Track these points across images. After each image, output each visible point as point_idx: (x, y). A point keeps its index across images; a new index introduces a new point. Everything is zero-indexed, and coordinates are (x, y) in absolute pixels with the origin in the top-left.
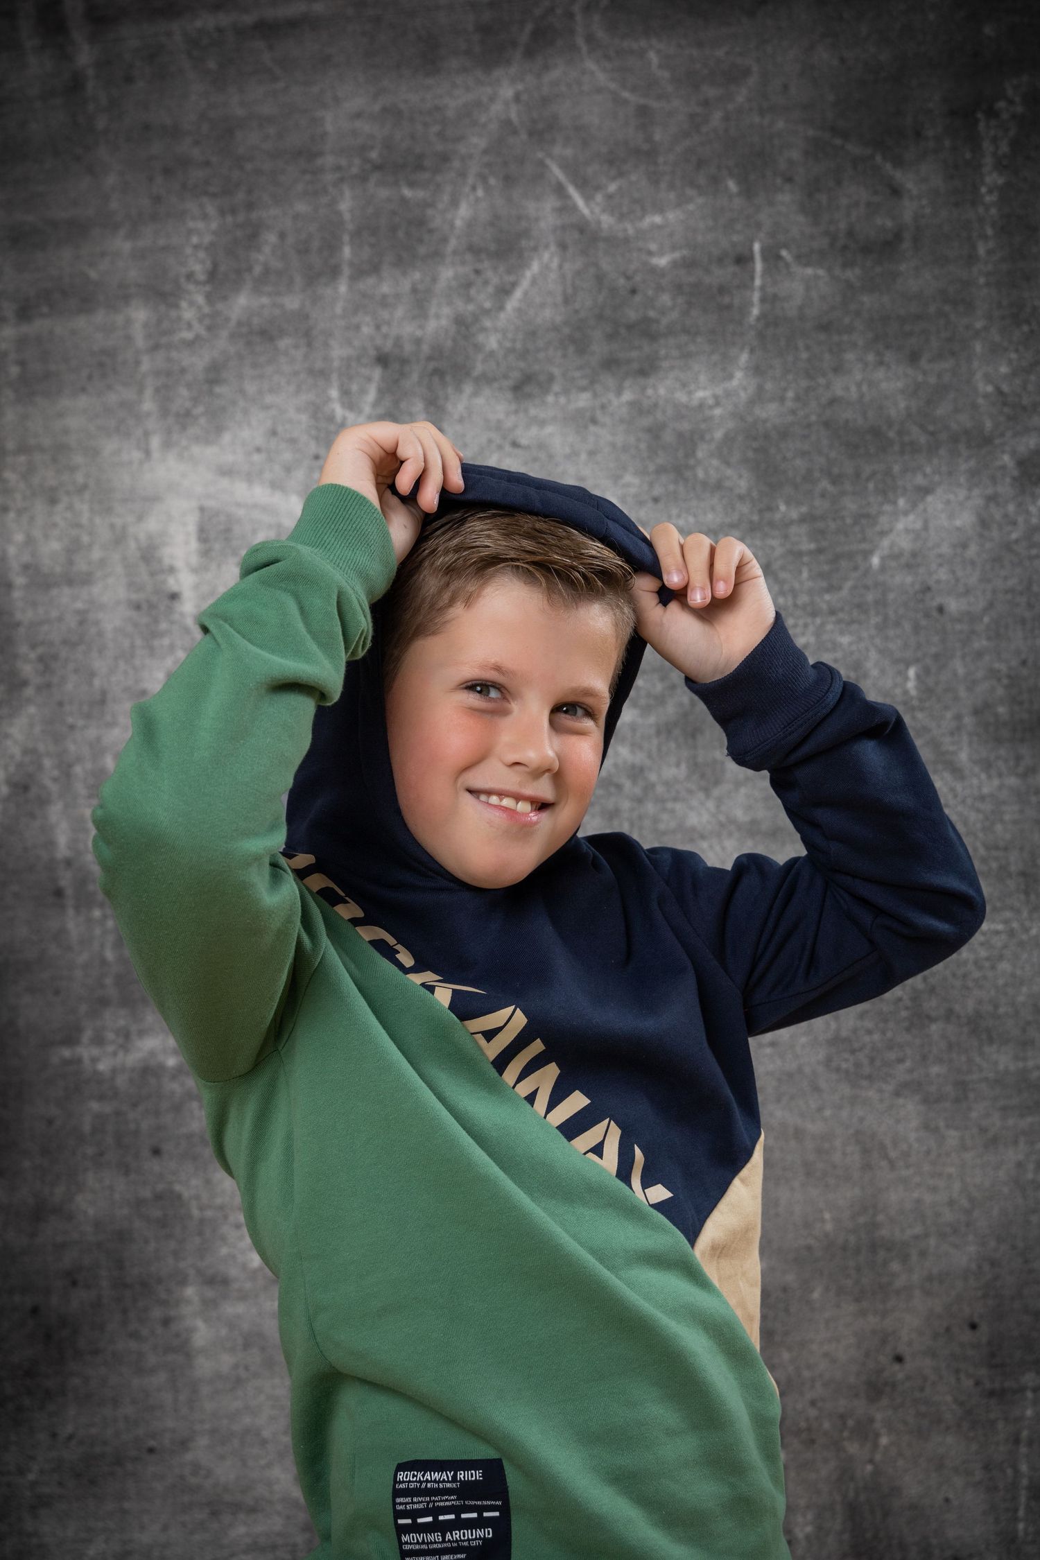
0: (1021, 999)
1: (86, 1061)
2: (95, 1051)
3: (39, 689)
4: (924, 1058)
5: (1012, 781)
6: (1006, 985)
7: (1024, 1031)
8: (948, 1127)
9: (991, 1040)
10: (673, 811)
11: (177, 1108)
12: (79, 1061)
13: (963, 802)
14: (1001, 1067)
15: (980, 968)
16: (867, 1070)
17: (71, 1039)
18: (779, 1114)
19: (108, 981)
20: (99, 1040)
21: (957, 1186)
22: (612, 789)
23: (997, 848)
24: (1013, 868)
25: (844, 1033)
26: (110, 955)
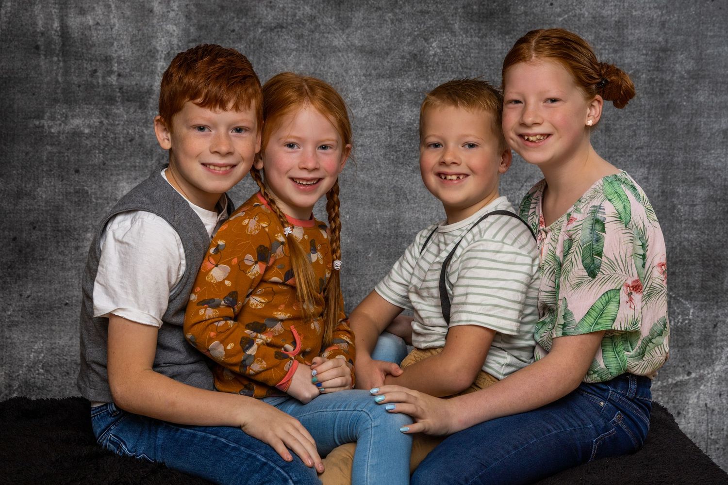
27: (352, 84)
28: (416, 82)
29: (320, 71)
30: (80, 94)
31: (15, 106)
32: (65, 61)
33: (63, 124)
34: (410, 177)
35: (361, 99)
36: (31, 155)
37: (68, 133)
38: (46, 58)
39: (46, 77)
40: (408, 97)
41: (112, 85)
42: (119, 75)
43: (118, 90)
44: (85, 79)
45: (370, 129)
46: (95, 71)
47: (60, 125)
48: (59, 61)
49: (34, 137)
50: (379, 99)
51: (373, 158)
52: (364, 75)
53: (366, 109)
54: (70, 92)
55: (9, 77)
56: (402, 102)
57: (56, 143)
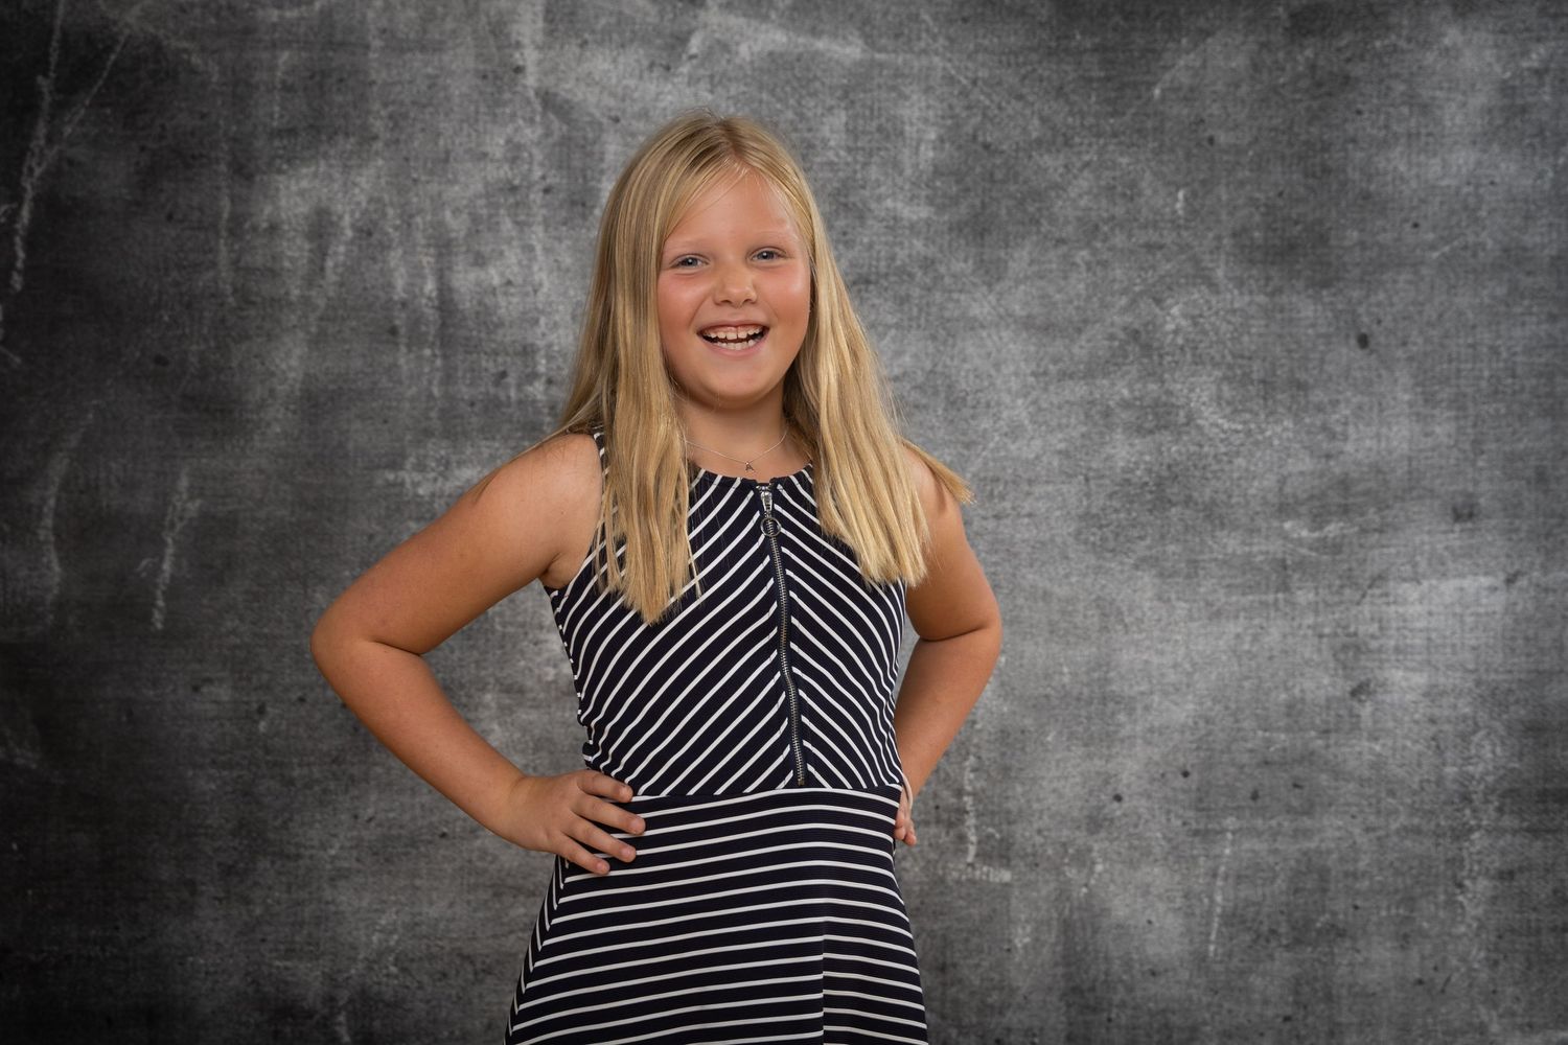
0: (1252, 491)
1: (408, 485)
2: (417, 477)
3: (387, 145)
4: (1163, 537)
5: (1261, 299)
6: (1240, 478)
7: (1252, 520)
8: (1179, 599)
9: (1223, 526)
10: (958, 301)
12: (402, 484)
13: (1217, 313)
14: (1230, 550)
15: (1219, 461)
16: (1111, 544)
17: (395, 464)
18: (1030, 576)
19: (433, 414)
20: (421, 467)
21: (1182, 651)
22: (905, 277)
23: (1242, 357)
24: (1255, 376)
25: (1094, 511)
26: (436, 391)
27: (1009, 391)
28: (1138, 386)
29: (945, 366)
30: (474, 419)
31: (351, 446)
32: (445, 357)
33: (440, 479)
34: (1130, 578)
35: (1026, 422)
36: (378, 539)
37: (450, 496)
38: (410, 351)
39: (409, 387)
40: (1123, 416)
41: (534, 402)
42: (550, 382)
43: (546, 411)
44: (483, 389)
45: (1047, 482)
46: (504, 374)
47: (435, 480)
48: (435, 356)
49: (384, 504)
50: (1064, 421)
51: (1052, 540)
52: (1034, 374)
53: (1037, 443)
54: (455, 417)
55: (340, 388)
56: (1110, 427)
57: (428, 516)
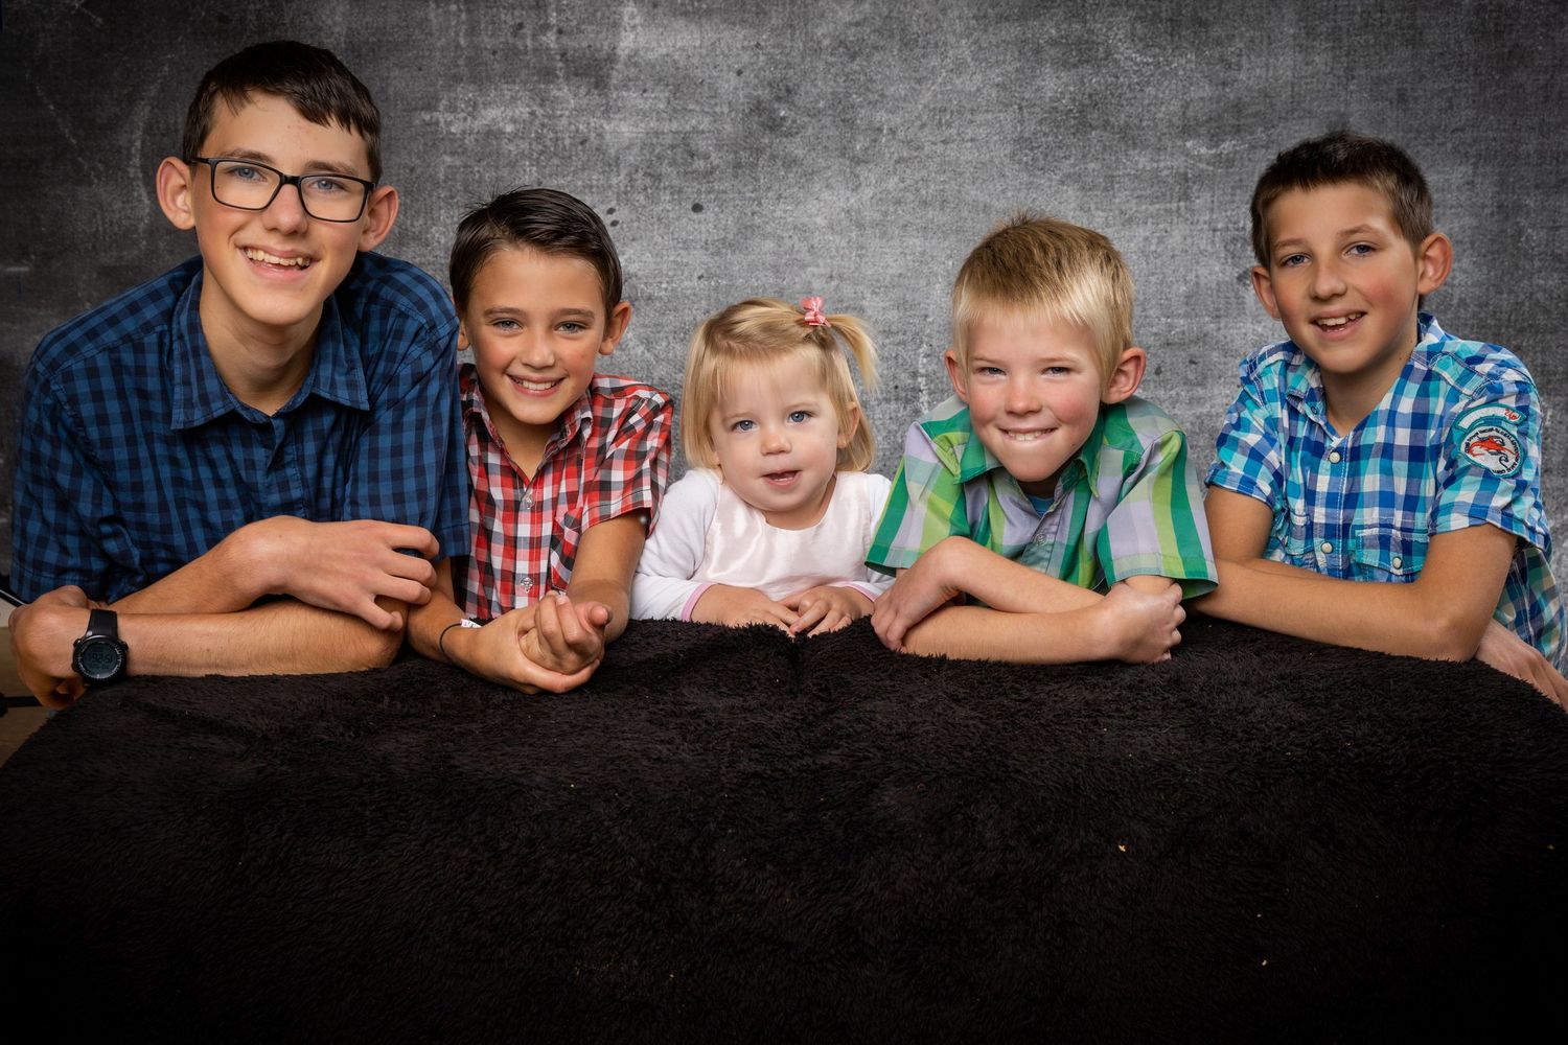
0: (1160, 115)
1: (442, 124)
2: (449, 117)
4: (1084, 156)
6: (1149, 105)
7: (1160, 140)
8: (1097, 209)
9: (1135, 145)
11: (513, 165)
12: (437, 123)
14: (1140, 166)
15: (1132, 90)
16: (1041, 163)
17: (430, 107)
18: (973, 192)
19: (461, 62)
20: (452, 109)
24: (1163, 15)
25: (1026, 135)
26: (462, 42)
27: (954, 32)
28: (1065, 26)
29: (899, 12)
30: (496, 66)
31: (391, 91)
32: (469, 11)
33: (469, 119)
34: (1057, 192)
35: (969, 60)
36: (419, 171)
37: (478, 132)
38: (438, 7)
39: (440, 39)
40: (1052, 52)
41: (548, 49)
42: (560, 32)
43: (558, 57)
44: (503, 40)
45: (987, 111)
46: (521, 26)
47: (465, 119)
48: (460, 10)
49: (422, 141)
50: (1001, 58)
51: (992, 161)
52: (974, 17)
53: (979, 77)
54: (479, 64)
55: (379, 40)
56: (1040, 63)
57: (459, 150)
